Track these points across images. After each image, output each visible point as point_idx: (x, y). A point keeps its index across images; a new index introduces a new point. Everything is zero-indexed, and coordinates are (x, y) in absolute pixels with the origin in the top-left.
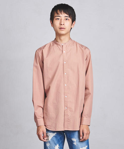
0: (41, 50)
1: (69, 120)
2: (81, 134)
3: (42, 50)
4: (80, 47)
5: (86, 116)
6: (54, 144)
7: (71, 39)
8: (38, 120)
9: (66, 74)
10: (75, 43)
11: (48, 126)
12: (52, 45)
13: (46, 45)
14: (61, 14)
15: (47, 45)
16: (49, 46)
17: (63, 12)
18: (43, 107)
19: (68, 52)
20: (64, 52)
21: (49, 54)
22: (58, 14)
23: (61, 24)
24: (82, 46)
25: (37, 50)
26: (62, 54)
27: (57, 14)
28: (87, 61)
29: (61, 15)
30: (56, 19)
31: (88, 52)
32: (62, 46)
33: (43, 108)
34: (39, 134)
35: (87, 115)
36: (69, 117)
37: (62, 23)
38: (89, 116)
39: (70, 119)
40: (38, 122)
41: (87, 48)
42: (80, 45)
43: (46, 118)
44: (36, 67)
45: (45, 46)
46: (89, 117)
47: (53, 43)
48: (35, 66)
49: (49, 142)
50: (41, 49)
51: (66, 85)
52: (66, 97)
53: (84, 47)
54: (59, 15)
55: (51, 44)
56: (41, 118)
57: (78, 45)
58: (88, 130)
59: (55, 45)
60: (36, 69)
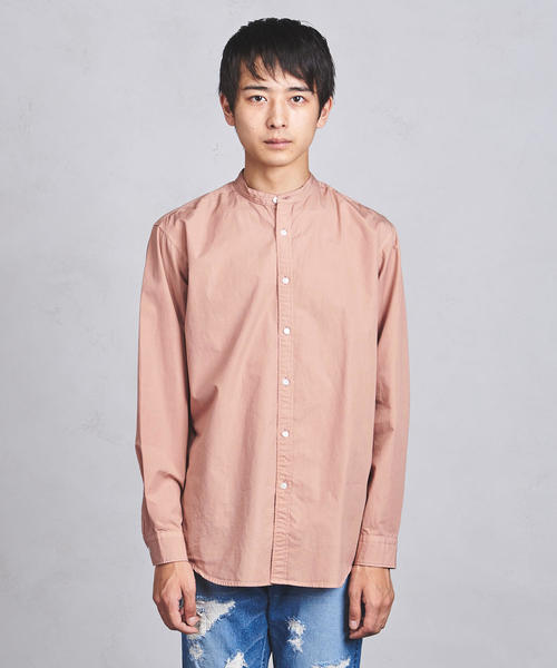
0: (178, 223)
1: (295, 538)
2: (356, 608)
3: (184, 224)
4: (353, 215)
5: (376, 528)
6: (223, 653)
7: (314, 178)
8: (160, 535)
9: (287, 331)
10: (330, 197)
11: (210, 564)
12: (230, 203)
13: (199, 200)
14: (270, 79)
15: (203, 200)
16: (214, 204)
17: (278, 70)
18: (182, 480)
19: (299, 236)
20: (284, 233)
21: (212, 241)
22: (259, 78)
23: (273, 126)
24: (362, 210)
25: (159, 222)
26: (271, 243)
27: (254, 79)
28: (385, 279)
29: (269, 83)
30: (250, 99)
31: (387, 240)
32: (274, 207)
33: (180, 484)
34: (162, 600)
35: (382, 522)
36: (295, 526)
37: (278, 122)
38: (392, 526)
39: (299, 535)
40: (161, 548)
41: (382, 219)
42: (352, 203)
43: (200, 530)
44: (155, 297)
45: (196, 204)
46: (390, 531)
47: (231, 193)
48: (147, 293)
49: (201, 641)
50: (179, 216)
51: (286, 382)
52: (285, 434)
53: (370, 217)
54: (263, 84)
55: (225, 199)
56: (171, 526)
57: (344, 206)
58: (386, 591)
59: (243, 202)
60: (152, 308)
